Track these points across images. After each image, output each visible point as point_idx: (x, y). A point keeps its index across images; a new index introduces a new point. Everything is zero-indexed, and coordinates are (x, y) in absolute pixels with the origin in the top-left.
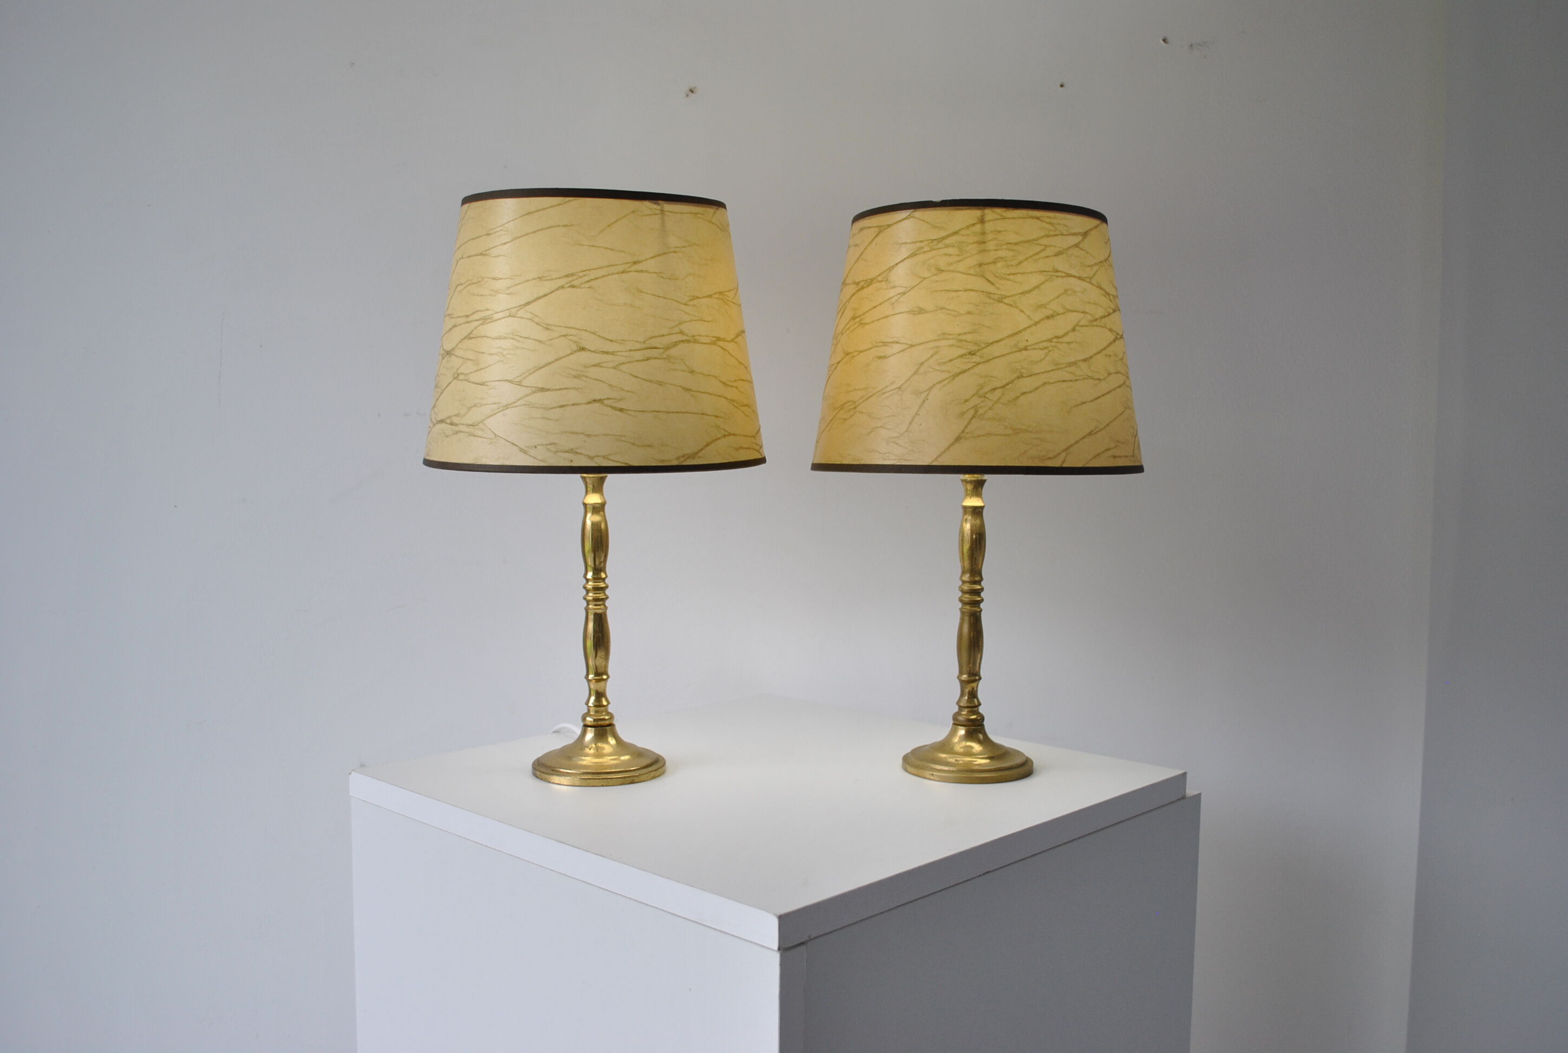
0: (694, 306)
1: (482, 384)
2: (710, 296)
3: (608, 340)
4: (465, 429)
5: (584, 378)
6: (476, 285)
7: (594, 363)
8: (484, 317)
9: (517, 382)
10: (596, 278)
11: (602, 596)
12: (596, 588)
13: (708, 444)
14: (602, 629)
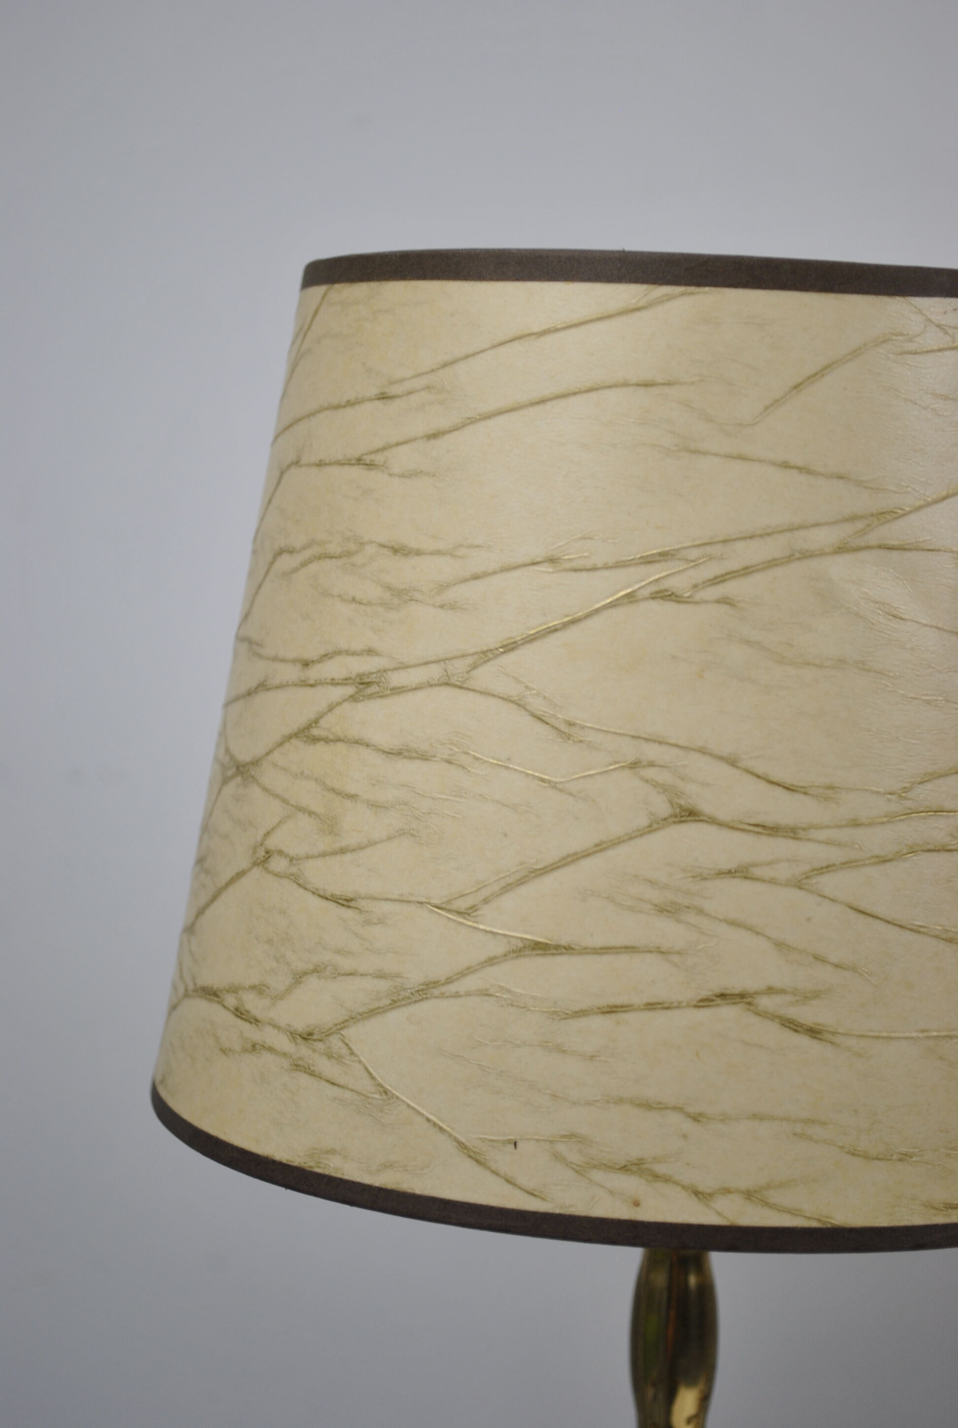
1: (346, 902)
3: (778, 784)
4: (282, 1042)
5: (691, 918)
6: (340, 562)
7: (725, 866)
8: (360, 676)
9: (459, 913)
10: (747, 571)
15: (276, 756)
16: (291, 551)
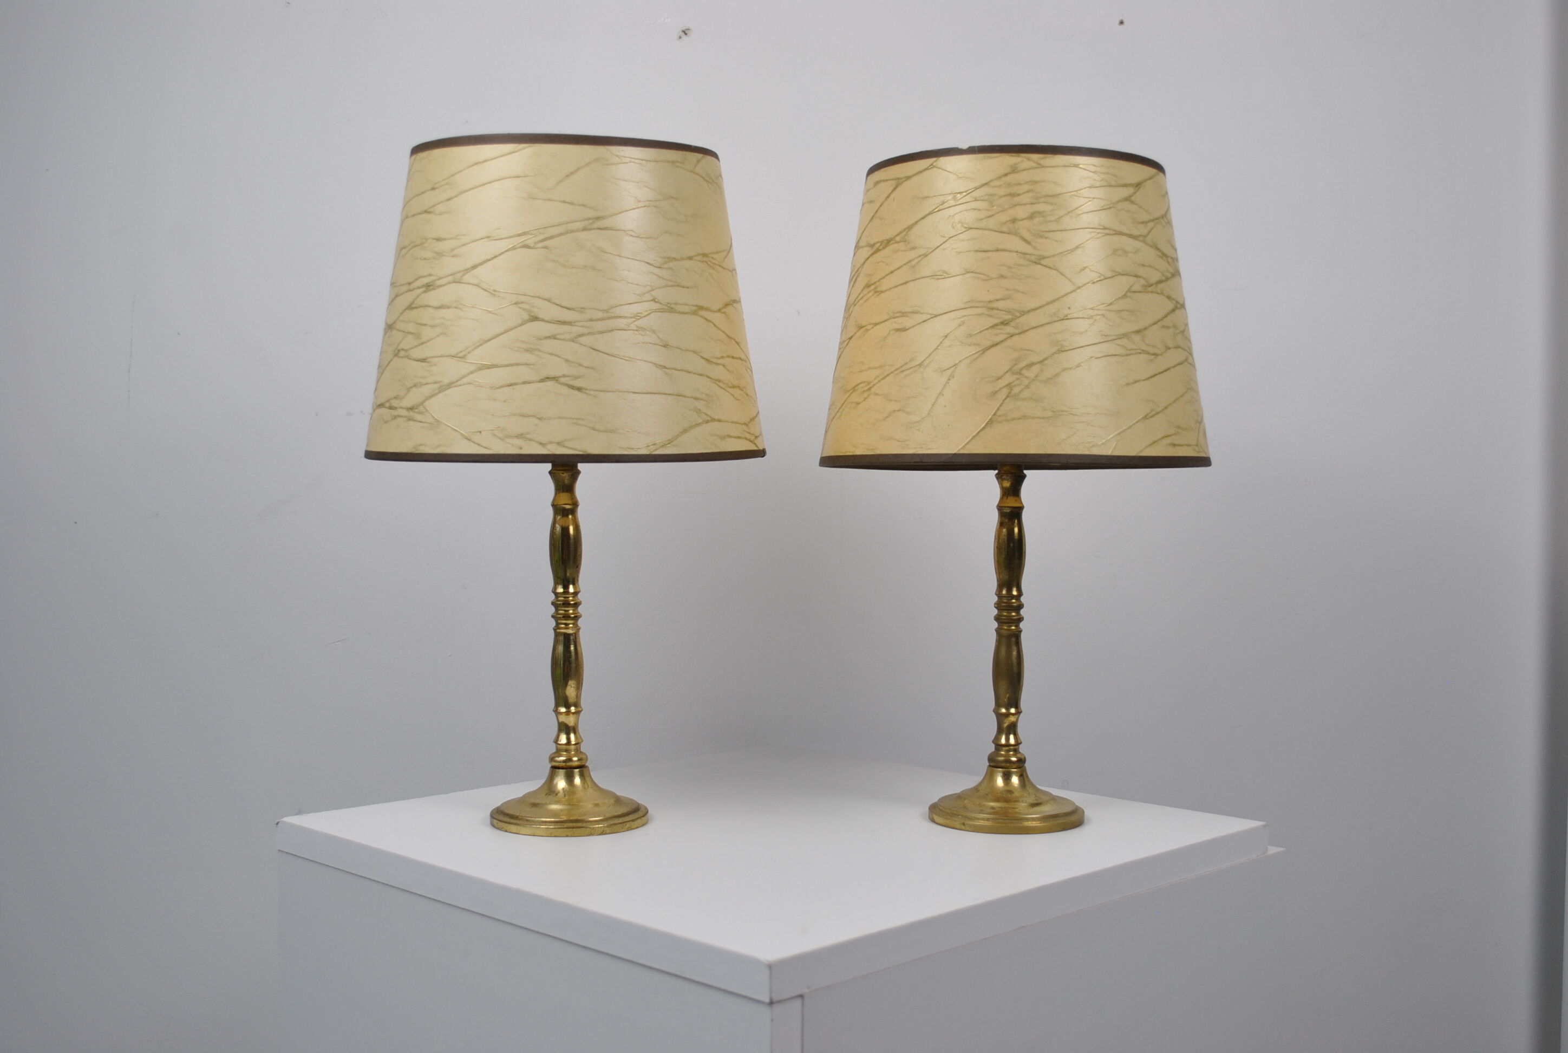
0: (670, 268)
1: (423, 360)
2: (690, 258)
3: (565, 308)
4: (403, 412)
5: (537, 353)
6: (419, 247)
7: (548, 335)
8: (427, 284)
9: (460, 357)
10: (552, 237)
11: (572, 614)
12: (566, 604)
13: (685, 431)
14: (573, 654)
15: (401, 318)
16: (404, 248)
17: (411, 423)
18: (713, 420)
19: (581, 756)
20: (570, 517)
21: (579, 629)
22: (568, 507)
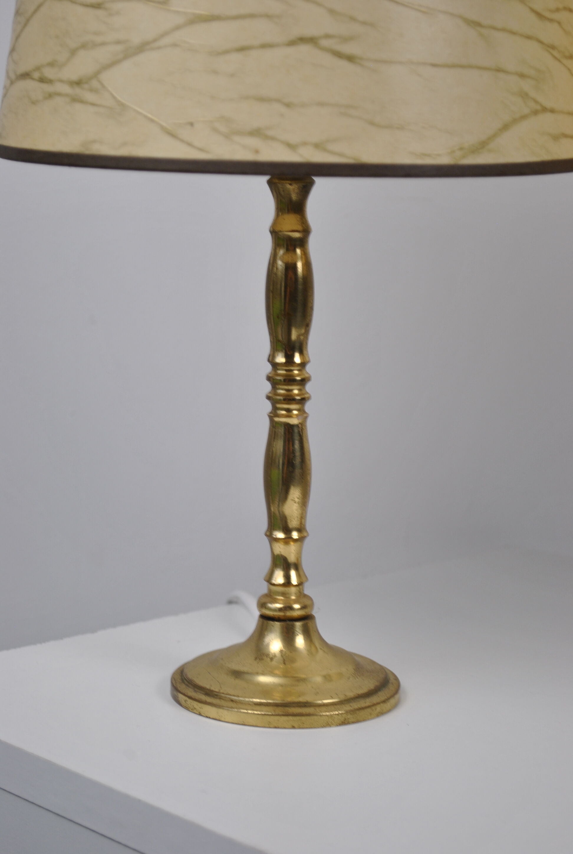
1: (98, 6)
11: (298, 395)
12: (290, 380)
13: (506, 127)
14: (298, 454)
17: (78, 106)
18: (545, 110)
19: (308, 602)
20: (298, 251)
21: (306, 418)
22: (297, 235)
